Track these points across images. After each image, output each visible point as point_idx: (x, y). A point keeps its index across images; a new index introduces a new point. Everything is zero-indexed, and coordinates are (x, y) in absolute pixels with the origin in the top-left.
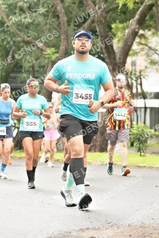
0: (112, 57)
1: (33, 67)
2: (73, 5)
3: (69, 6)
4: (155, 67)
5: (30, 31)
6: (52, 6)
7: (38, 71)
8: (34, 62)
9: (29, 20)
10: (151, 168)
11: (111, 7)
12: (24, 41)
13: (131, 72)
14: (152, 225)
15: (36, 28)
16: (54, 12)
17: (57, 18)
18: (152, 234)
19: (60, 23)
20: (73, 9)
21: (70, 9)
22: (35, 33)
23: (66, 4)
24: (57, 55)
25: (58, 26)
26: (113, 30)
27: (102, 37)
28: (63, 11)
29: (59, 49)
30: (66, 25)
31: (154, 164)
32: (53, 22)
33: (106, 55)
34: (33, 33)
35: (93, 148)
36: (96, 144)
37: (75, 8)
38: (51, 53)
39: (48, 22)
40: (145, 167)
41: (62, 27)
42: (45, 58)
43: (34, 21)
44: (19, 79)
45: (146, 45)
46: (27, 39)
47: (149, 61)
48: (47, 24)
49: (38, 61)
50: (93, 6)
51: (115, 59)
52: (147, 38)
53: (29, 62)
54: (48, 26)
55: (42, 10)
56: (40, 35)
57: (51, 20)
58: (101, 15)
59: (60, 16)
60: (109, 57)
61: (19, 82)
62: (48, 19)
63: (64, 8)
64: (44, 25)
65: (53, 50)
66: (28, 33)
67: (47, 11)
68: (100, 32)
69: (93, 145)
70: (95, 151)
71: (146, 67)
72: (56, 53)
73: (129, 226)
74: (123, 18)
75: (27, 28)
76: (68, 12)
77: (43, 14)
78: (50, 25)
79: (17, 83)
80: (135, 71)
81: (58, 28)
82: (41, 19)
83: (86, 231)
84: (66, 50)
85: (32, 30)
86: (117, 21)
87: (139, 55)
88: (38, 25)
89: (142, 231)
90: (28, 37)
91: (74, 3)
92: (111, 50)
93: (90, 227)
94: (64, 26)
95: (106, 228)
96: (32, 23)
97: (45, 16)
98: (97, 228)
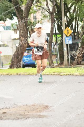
0: (21, 14)
4: (46, 19)
13: (34, 23)
14: (39, 104)
18: (38, 109)
27: (14, 2)
33: (17, 13)
35: (13, 66)
36: (15, 64)
45: (41, 7)
47: (43, 16)
51: (22, 15)
52: (41, 2)
60: (19, 14)
69: (13, 64)
70: (14, 68)
71: (41, 19)
73: (26, 105)
80: (36, 22)
83: (1, 110)
87: (37, 12)
89: (33, 107)
92: (19, 10)
93: (4, 107)
95: (13, 107)
98: (8, 107)
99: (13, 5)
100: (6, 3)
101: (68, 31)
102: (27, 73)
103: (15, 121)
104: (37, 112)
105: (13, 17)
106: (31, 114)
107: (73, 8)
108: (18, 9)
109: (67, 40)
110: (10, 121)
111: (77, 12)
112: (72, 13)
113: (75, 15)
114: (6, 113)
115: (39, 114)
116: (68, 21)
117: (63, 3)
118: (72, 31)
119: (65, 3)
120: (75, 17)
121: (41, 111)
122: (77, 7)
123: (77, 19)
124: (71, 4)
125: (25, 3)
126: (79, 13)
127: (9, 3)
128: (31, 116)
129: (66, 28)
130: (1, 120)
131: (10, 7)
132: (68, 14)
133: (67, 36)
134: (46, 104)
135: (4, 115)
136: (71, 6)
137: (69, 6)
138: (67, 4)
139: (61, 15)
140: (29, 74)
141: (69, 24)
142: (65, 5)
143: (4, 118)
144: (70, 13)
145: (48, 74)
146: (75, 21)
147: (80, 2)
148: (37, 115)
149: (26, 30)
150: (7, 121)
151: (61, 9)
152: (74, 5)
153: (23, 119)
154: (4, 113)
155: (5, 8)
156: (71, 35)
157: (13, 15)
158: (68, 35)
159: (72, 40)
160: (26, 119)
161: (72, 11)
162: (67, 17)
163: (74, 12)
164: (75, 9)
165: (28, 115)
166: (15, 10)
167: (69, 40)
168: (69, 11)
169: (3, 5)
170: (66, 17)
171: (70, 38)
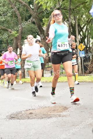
1: (7, 40)
2: (24, 11)
3: (22, 12)
5: (4, 24)
6: (14, 12)
7: (10, 42)
8: (7, 38)
9: (3, 19)
10: (62, 82)
11: (41, 11)
12: (2, 29)
14: (59, 106)
15: (7, 23)
16: (15, 15)
17: (16, 18)
18: (58, 109)
19: (18, 20)
20: (24, 13)
21: (22, 13)
22: (7, 25)
23: (21, 11)
24: (18, 34)
25: (17, 21)
26: (43, 22)
27: (37, 24)
28: (19, 14)
29: (19, 31)
30: (21, 20)
31: (64, 80)
32: (15, 19)
33: (40, 33)
34: (6, 25)
37: (25, 12)
38: (15, 33)
39: (13, 19)
40: (60, 82)
41: (19, 21)
42: (12, 36)
43: (6, 19)
44: (2, 47)
46: (3, 28)
48: (12, 20)
49: (10, 37)
50: (32, 11)
51: (44, 34)
53: (5, 38)
54: (13, 21)
55: (9, 14)
56: (9, 26)
57: (14, 19)
58: (36, 14)
59: (18, 16)
61: (2, 48)
62: (12, 18)
63: (19, 13)
64: (11, 21)
65: (16, 32)
66: (4, 25)
67: (11, 15)
68: (36, 22)
72: (17, 33)
73: (49, 107)
74: (47, 15)
75: (3, 23)
76: (21, 14)
77: (10, 16)
78: (14, 21)
79: (1, 49)
81: (17, 22)
82: (9, 18)
83: (29, 111)
84: (22, 31)
85: (5, 24)
86: (45, 17)
88: (8, 21)
89: (54, 109)
90: (4, 27)
91: (24, 10)
92: (42, 30)
93: (31, 109)
94: (20, 21)
95: (38, 109)
96: (5, 21)
97: (11, 17)
98: (34, 109)
99: (36, 26)
100: (31, 25)
101: (81, 46)
102: (49, 81)
103: (39, 120)
104: (58, 112)
105: (36, 36)
106: (53, 114)
107: (85, 28)
108: (40, 30)
109: (81, 54)
110: (36, 119)
111: (89, 31)
112: (84, 32)
113: (87, 33)
114: (32, 113)
115: (59, 114)
116: (81, 38)
117: (77, 24)
118: (85, 46)
119: (79, 24)
120: (87, 35)
121: (61, 111)
122: (88, 27)
123: (89, 37)
124: (83, 25)
125: (46, 25)
126: (90, 31)
127: (33, 25)
128: (53, 115)
129: (80, 44)
130: (29, 119)
131: (34, 28)
132: (81, 33)
133: (80, 50)
134: (65, 106)
135: (31, 115)
136: (84, 26)
137: (82, 26)
138: (80, 25)
139: (76, 34)
140: (50, 82)
141: (82, 41)
142: (79, 25)
143: (31, 117)
144: (83, 32)
145: (65, 82)
146: (87, 38)
147: (91, 23)
148: (57, 115)
149: (47, 46)
150: (33, 120)
151: (75, 29)
152: (86, 26)
153: (46, 118)
154: (31, 113)
155: (30, 29)
156: (84, 49)
157: (37, 34)
158: (82, 50)
159: (85, 54)
160: (49, 118)
161: (84, 30)
162: (81, 35)
163: (86, 31)
164: (87, 29)
165: (50, 114)
166: (38, 30)
167: (83, 53)
168: (82, 31)
169: (28, 26)
170: (79, 35)
171: (83, 52)
